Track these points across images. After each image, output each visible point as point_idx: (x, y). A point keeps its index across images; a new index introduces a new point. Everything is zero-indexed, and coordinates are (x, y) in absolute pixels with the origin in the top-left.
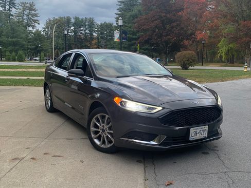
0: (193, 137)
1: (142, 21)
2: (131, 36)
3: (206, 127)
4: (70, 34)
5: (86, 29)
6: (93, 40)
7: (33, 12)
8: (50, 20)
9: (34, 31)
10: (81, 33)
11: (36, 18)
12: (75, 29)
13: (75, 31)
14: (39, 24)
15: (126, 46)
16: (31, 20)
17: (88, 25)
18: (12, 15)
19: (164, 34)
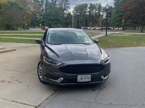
0: (80, 81)
1: (127, 5)
2: (121, 14)
3: (90, 76)
4: (87, 14)
5: (97, 10)
6: (100, 17)
7: (67, 2)
8: (76, 6)
9: (67, 13)
10: (94, 13)
11: (68, 6)
12: (90, 10)
13: (90, 12)
14: (70, 8)
15: (118, 20)
16: (66, 7)
17: (97, 8)
18: (57, 5)
19: (141, 12)
